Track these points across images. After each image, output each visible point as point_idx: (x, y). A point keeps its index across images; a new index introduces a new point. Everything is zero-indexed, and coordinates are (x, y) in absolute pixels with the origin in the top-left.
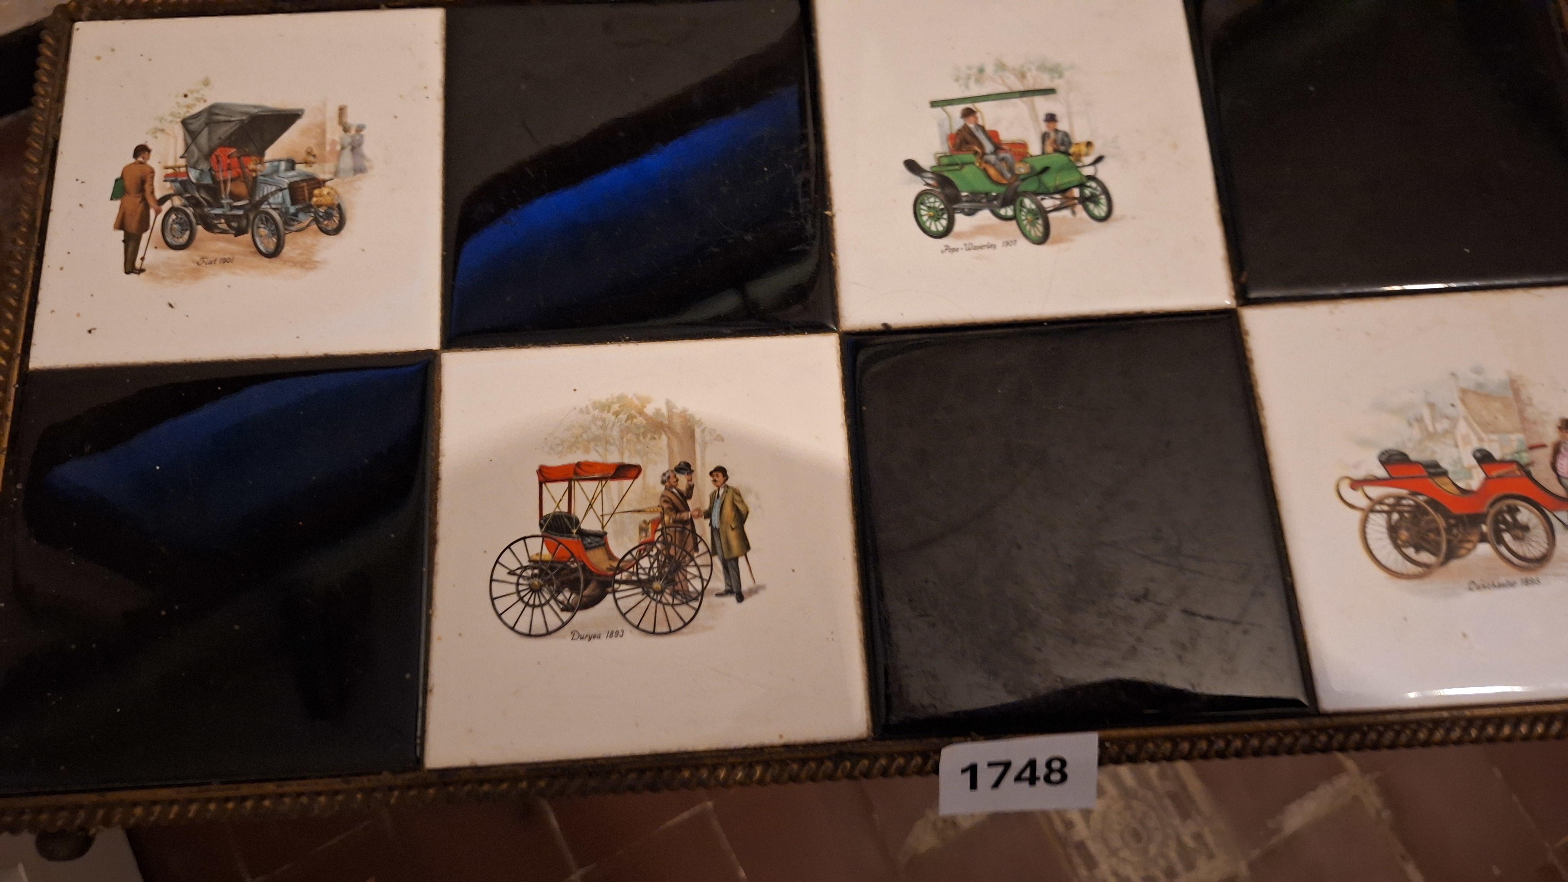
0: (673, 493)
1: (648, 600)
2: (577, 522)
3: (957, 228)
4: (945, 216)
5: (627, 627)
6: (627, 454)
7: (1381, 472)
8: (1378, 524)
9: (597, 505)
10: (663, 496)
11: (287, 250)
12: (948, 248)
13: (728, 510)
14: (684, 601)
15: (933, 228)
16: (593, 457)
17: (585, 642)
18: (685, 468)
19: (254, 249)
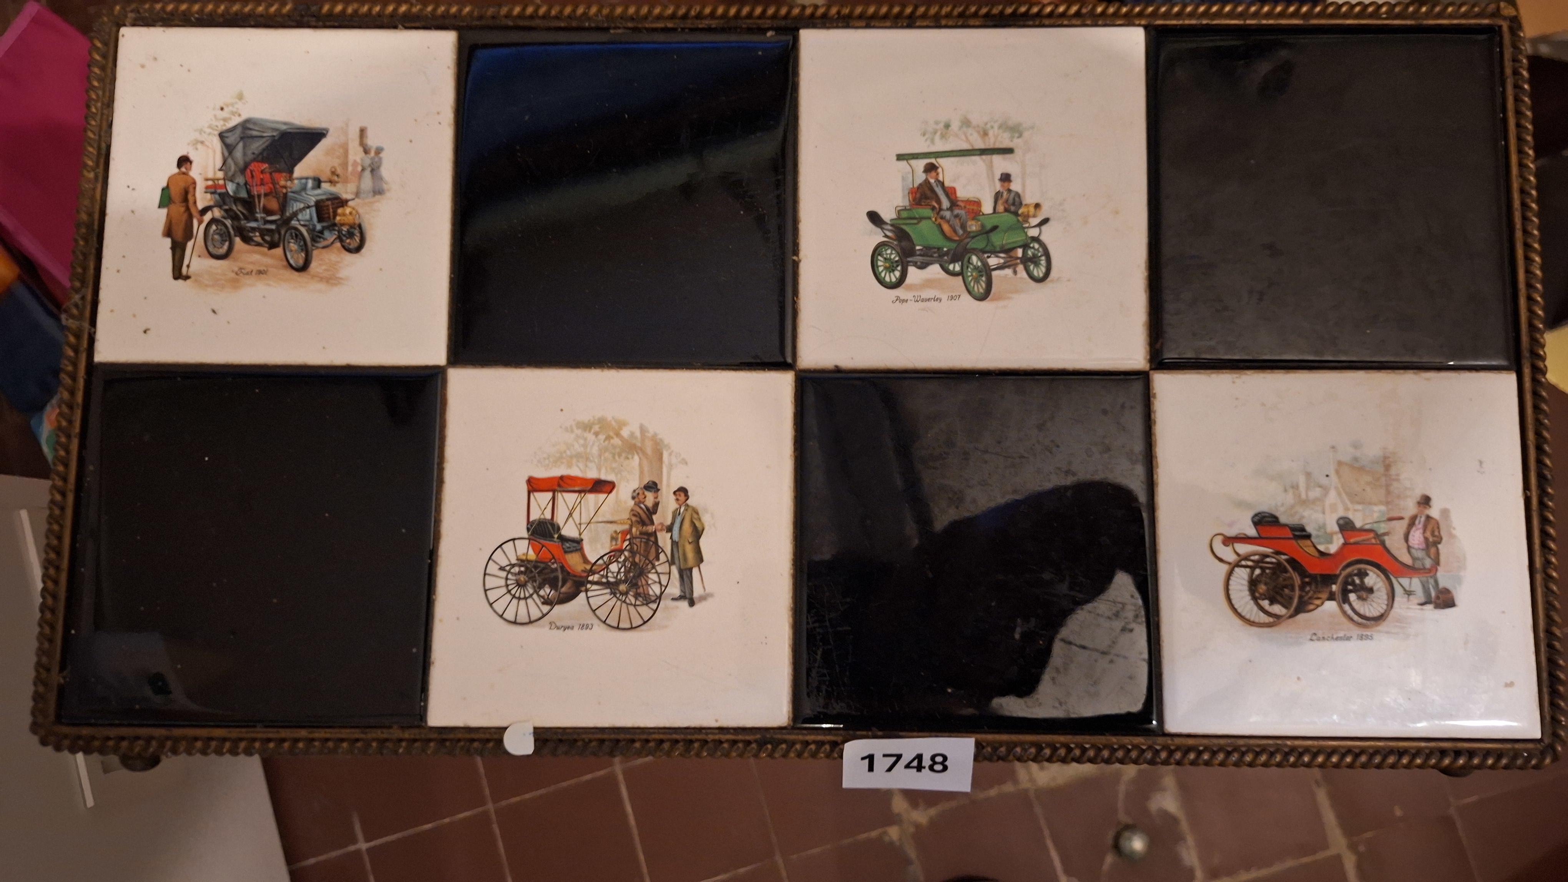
0: (641, 508)
1: (615, 599)
2: (559, 529)
3: (909, 280)
4: (899, 268)
5: (596, 621)
6: (603, 471)
7: (1252, 532)
8: (1241, 576)
9: (576, 515)
10: (632, 510)
11: (314, 265)
12: (898, 298)
13: (687, 525)
14: (645, 602)
15: (887, 279)
16: (575, 472)
17: (561, 631)
18: (652, 487)
19: (285, 263)
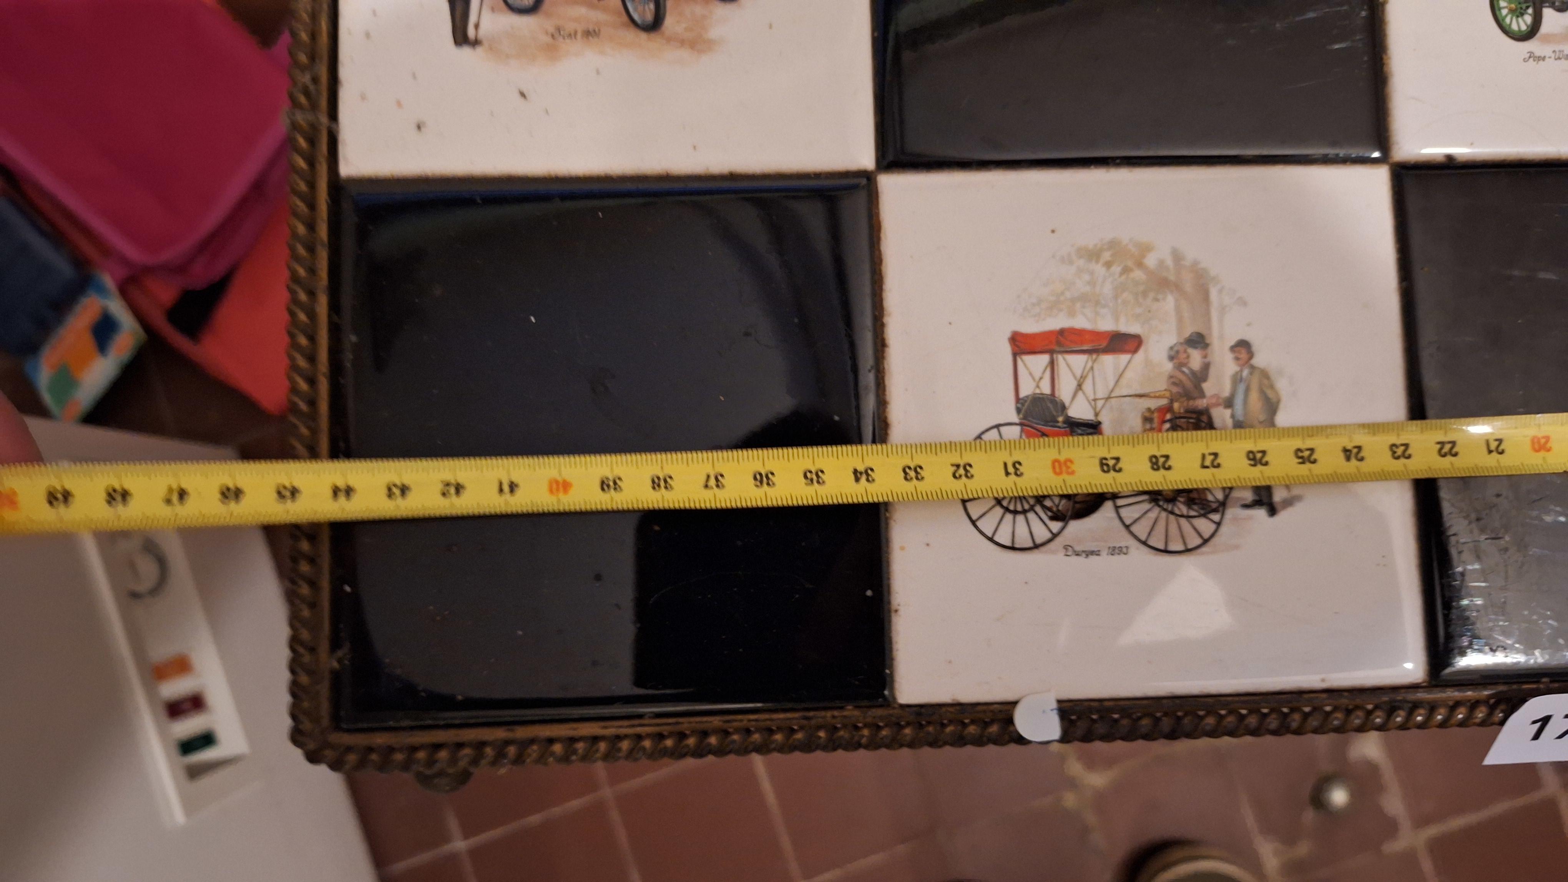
0: (1183, 372)
1: (1157, 510)
2: (1064, 408)
3: (1545, 28)
4: (1530, 11)
5: (1132, 542)
6: (1123, 319)
9: (1088, 386)
10: (1171, 377)
11: (669, 22)
12: (1532, 55)
13: (1254, 396)
14: (1202, 512)
15: (1515, 27)
16: (1080, 322)
17: (1081, 559)
18: (1198, 341)
19: (625, 18)
